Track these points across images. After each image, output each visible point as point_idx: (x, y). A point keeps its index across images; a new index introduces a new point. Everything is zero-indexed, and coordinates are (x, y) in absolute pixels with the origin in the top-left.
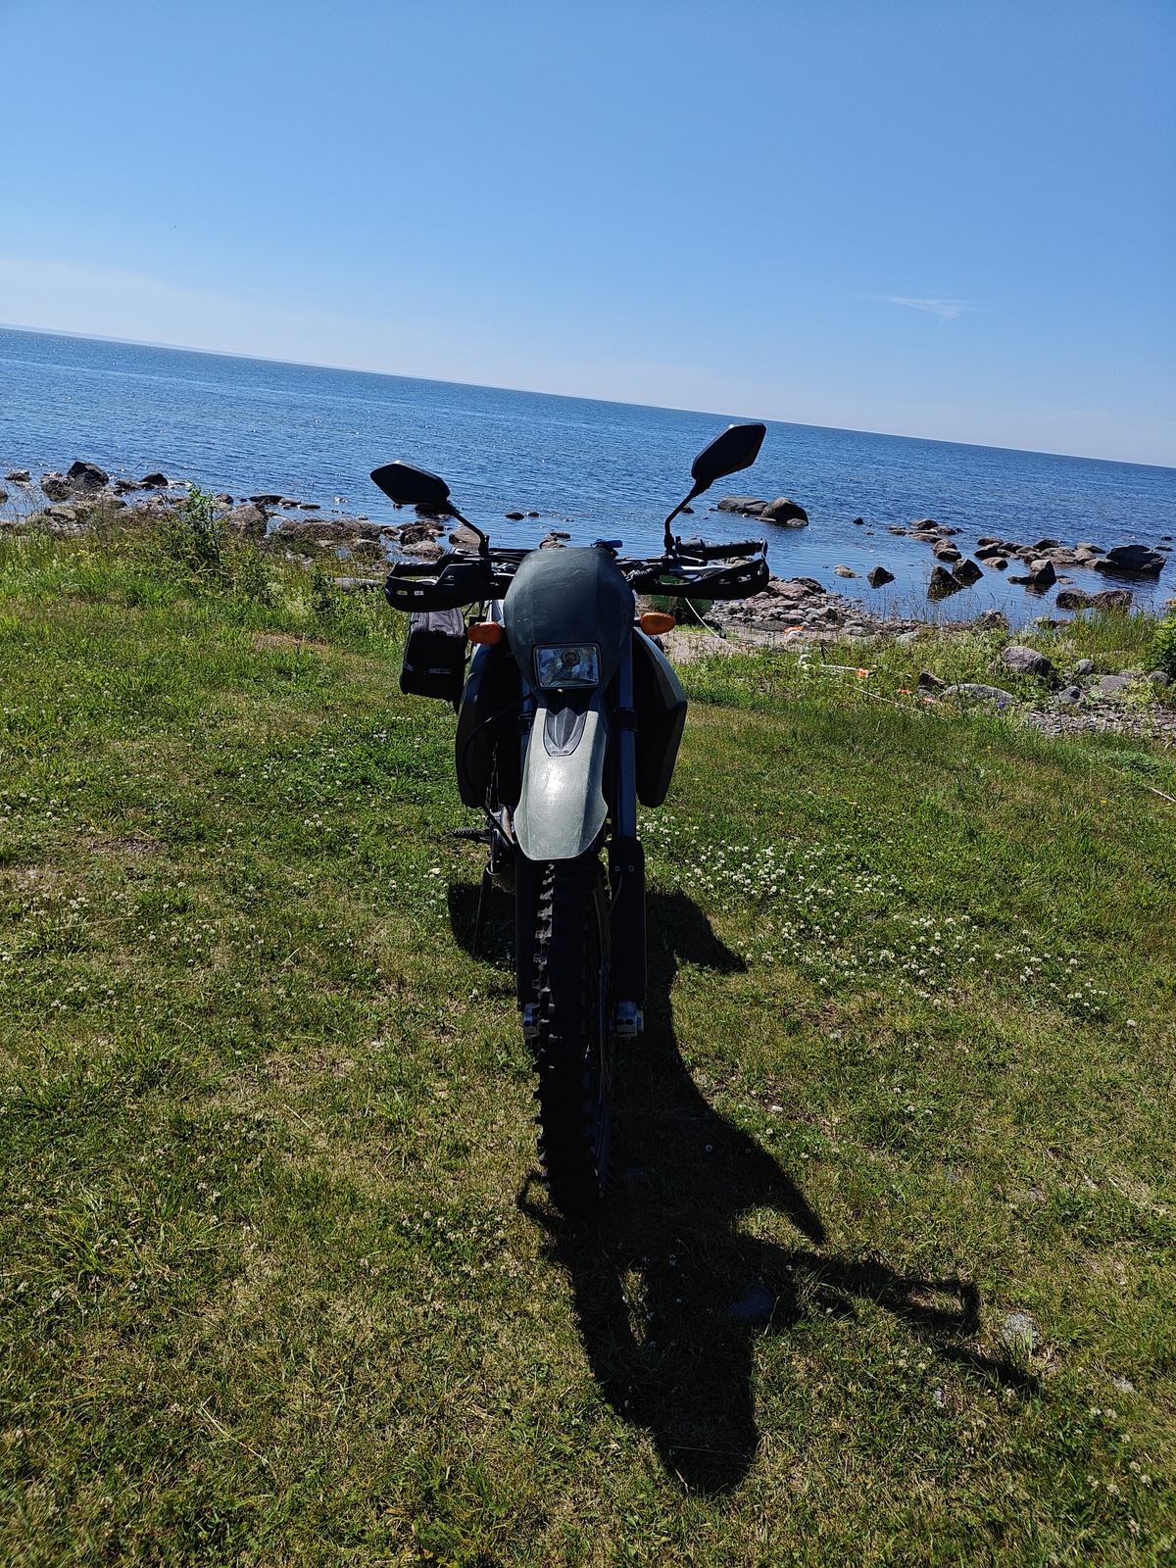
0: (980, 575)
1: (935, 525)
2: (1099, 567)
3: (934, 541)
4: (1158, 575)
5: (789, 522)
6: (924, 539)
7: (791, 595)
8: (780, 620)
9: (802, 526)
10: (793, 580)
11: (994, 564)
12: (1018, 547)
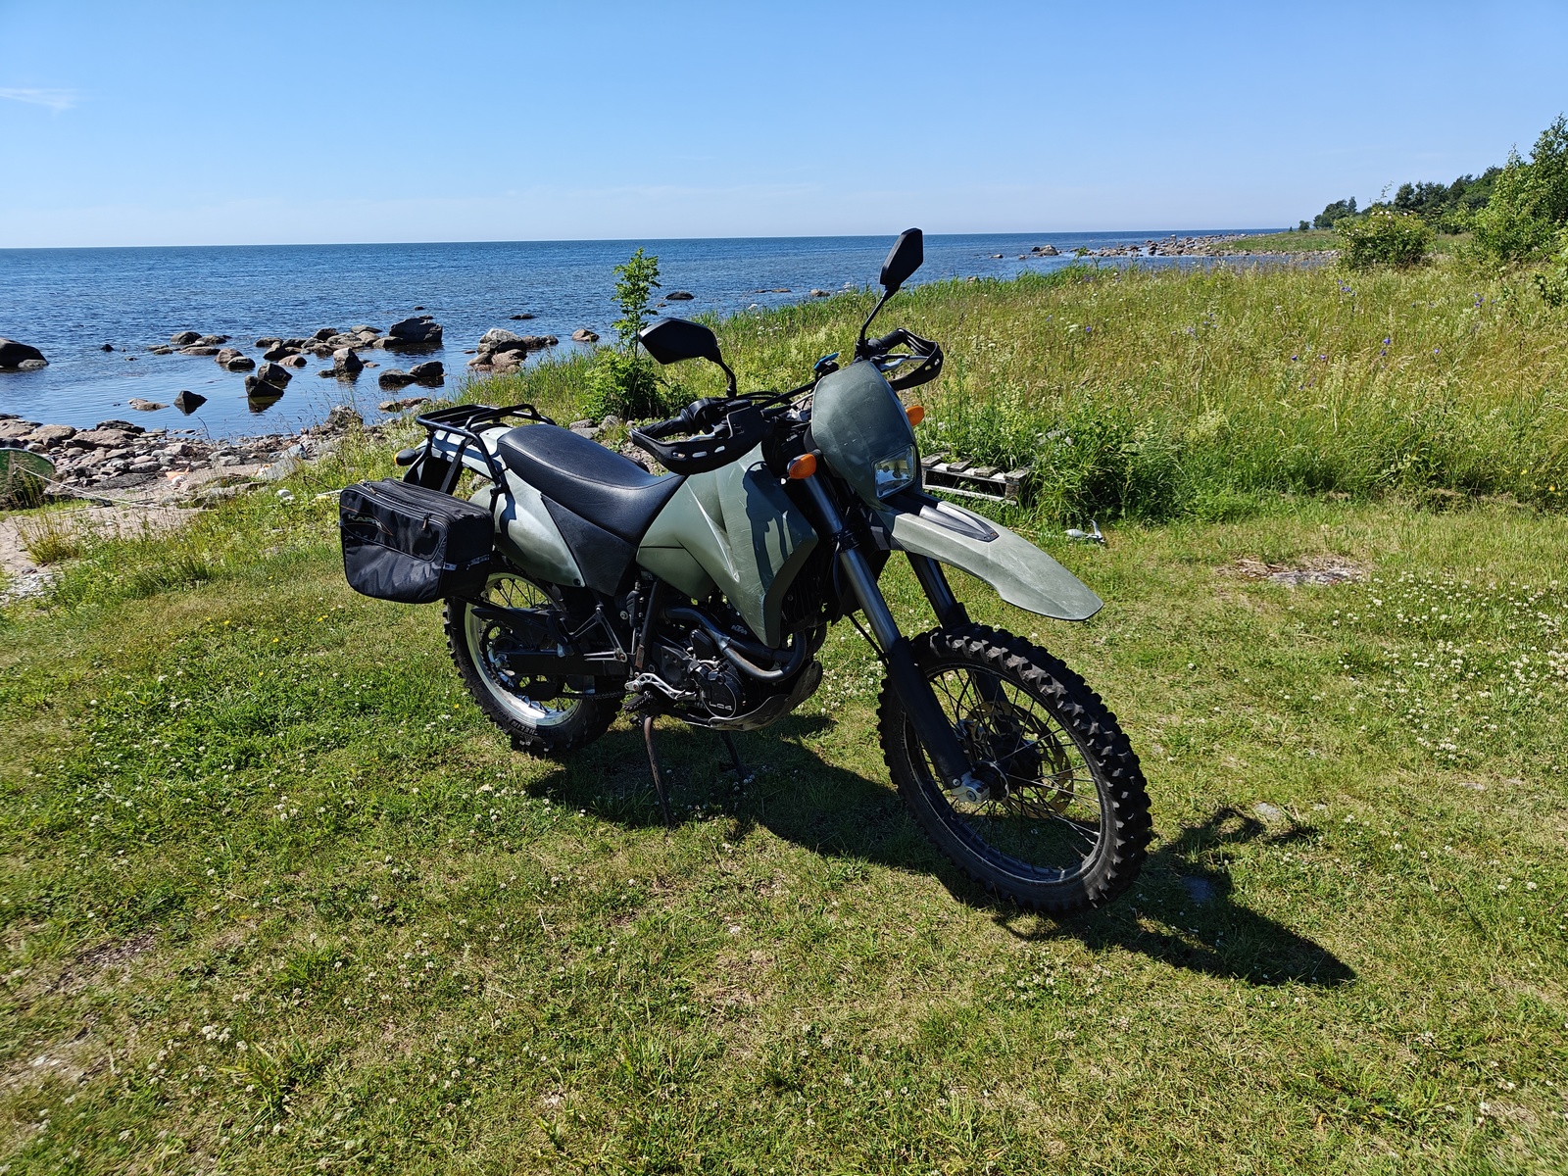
0: (289, 377)
1: (198, 337)
2: (388, 345)
3: (215, 352)
4: (440, 342)
5: (21, 365)
6: (198, 353)
7: (113, 443)
8: (131, 472)
9: (41, 367)
10: (99, 427)
11: (292, 363)
12: (302, 342)
